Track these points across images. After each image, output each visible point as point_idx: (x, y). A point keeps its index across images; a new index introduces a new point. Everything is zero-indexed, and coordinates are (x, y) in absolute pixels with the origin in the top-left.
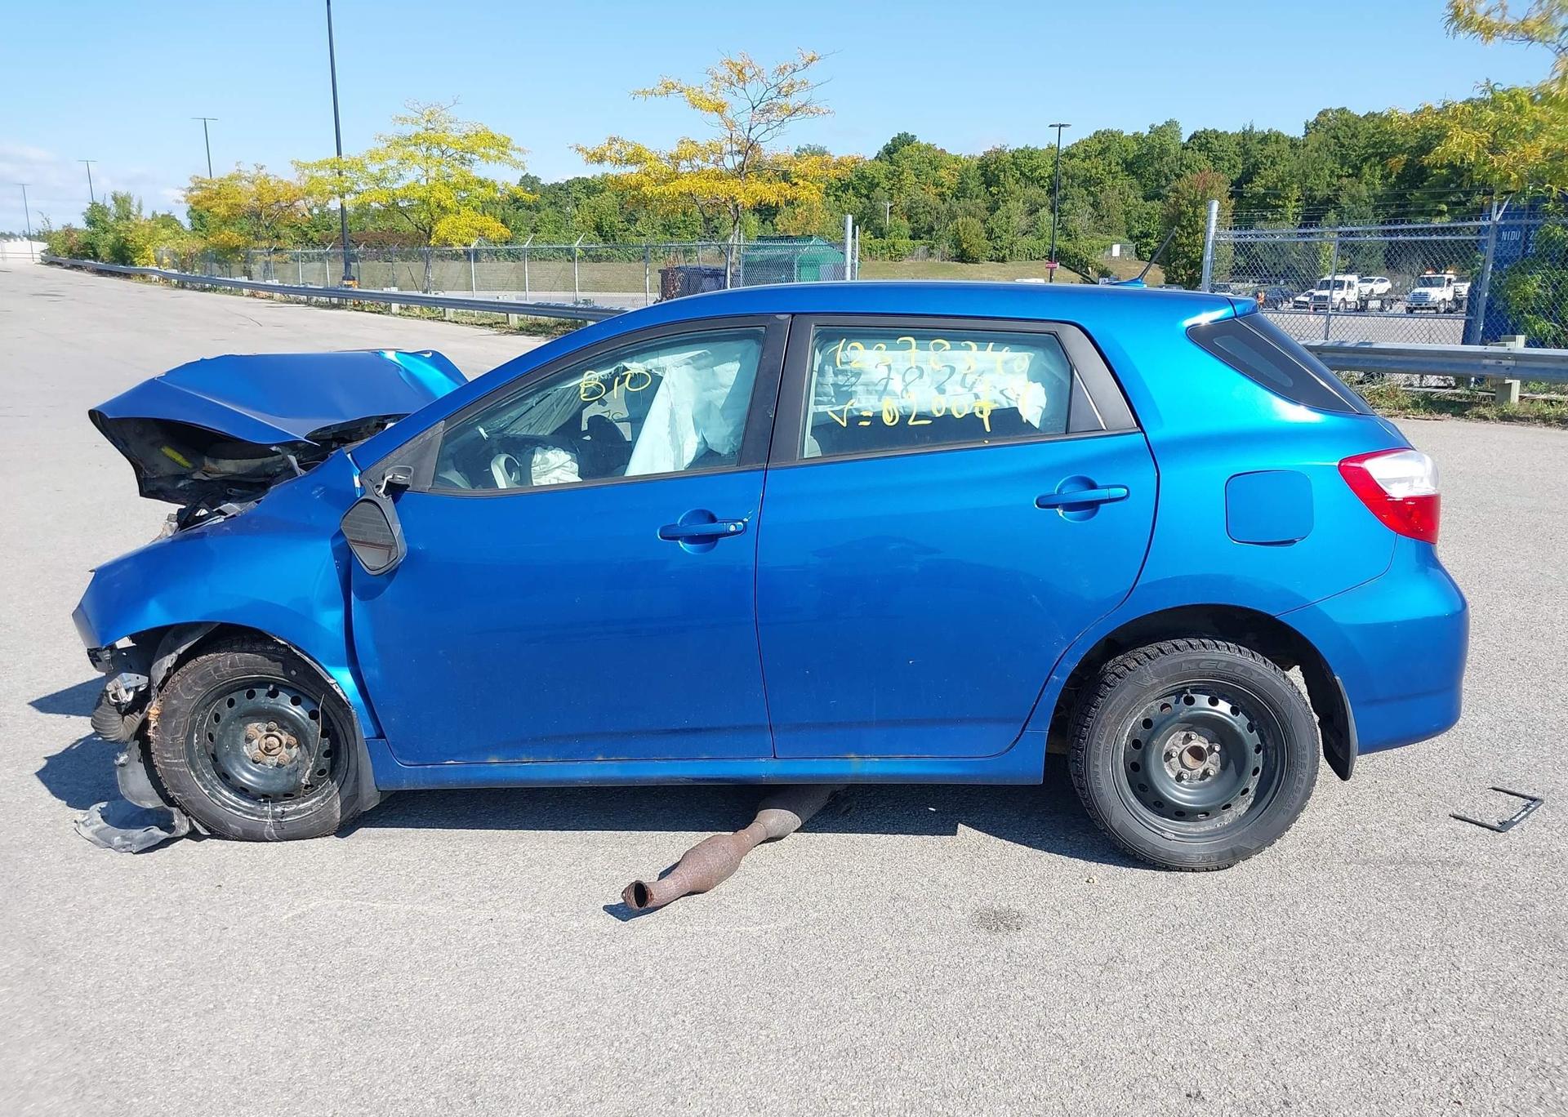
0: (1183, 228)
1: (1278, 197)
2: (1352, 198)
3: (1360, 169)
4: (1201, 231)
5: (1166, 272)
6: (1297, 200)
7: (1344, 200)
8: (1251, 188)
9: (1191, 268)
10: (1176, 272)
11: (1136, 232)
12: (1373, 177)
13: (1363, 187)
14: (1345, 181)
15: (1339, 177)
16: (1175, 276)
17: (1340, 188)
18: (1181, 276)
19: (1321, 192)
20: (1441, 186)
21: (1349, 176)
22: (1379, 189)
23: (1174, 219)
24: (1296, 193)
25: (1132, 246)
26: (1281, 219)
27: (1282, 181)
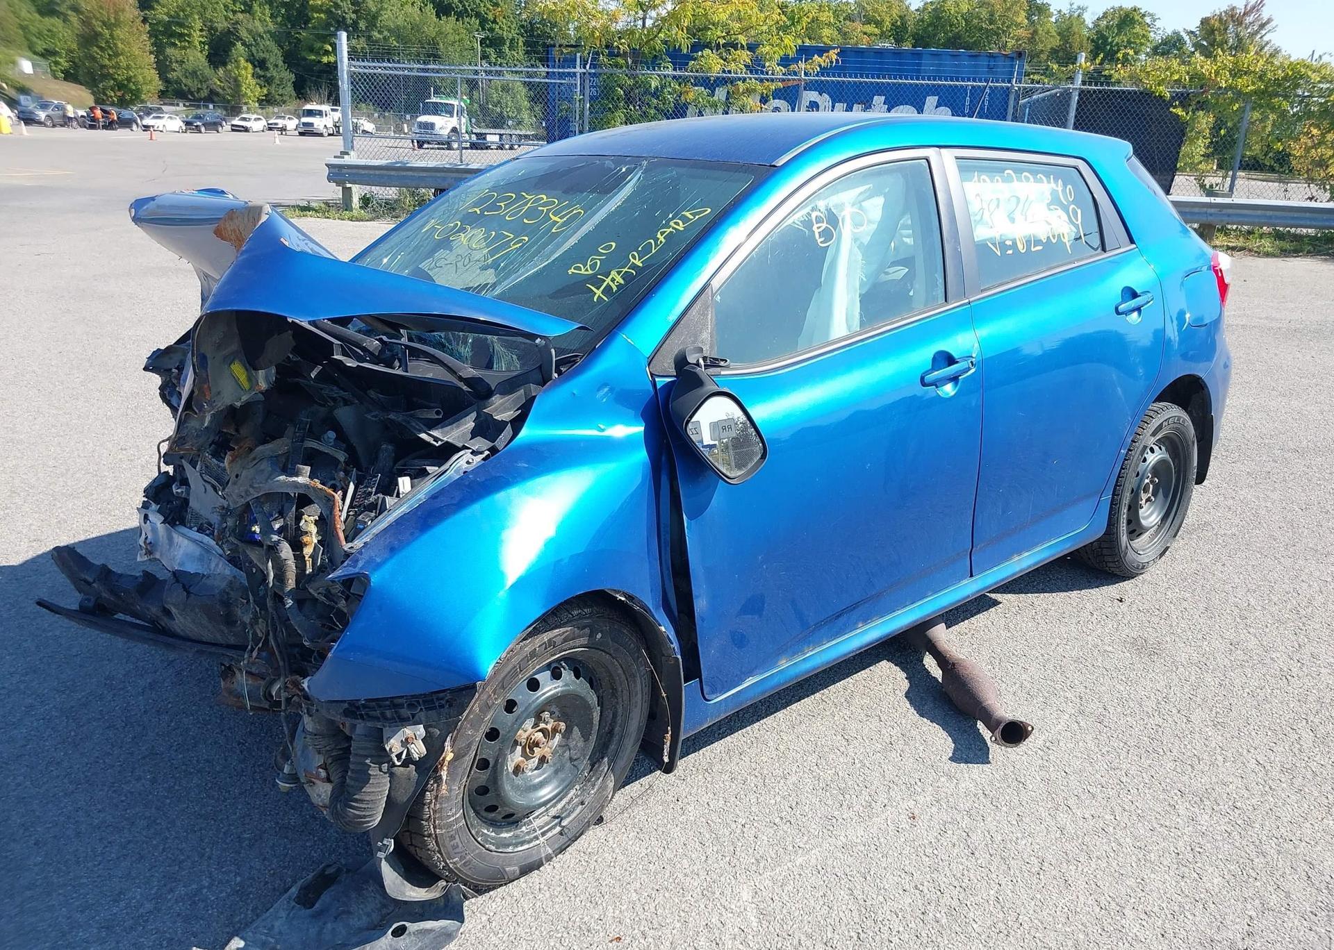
0: (101, 49)
1: (181, 25)
2: (250, 31)
3: (251, 7)
4: (122, 54)
5: (93, 93)
6: (201, 30)
7: (244, 34)
8: (154, 15)
9: (119, 90)
10: (105, 94)
11: (39, 49)
12: (264, 14)
13: (257, 23)
14: (240, 16)
15: (234, 12)
16: (105, 98)
17: (237, 23)
18: (111, 97)
19: (221, 25)
20: (323, 29)
21: (242, 12)
22: (271, 27)
23: (89, 39)
24: (198, 25)
25: (44, 63)
26: (189, 47)
27: (183, 11)
